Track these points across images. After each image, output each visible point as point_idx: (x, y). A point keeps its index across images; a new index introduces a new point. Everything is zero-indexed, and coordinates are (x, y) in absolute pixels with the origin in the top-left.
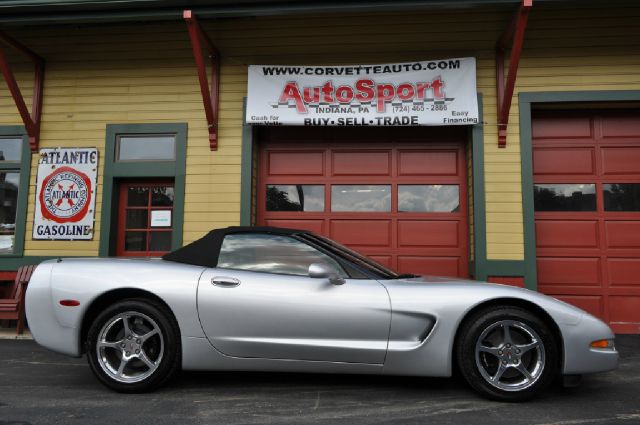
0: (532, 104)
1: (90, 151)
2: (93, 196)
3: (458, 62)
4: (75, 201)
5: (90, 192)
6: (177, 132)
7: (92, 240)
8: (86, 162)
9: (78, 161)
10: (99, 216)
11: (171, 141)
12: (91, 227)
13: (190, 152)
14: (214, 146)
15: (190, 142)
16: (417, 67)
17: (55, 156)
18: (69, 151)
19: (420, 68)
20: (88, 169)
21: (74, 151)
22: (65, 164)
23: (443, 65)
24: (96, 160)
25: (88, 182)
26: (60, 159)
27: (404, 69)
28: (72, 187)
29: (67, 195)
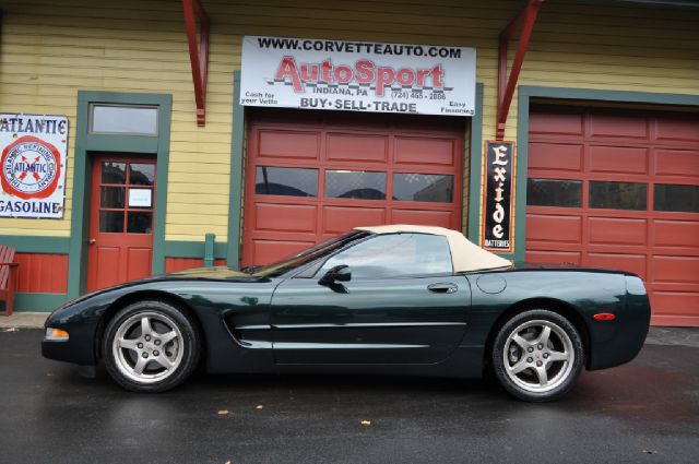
0: (531, 98)
1: (59, 119)
2: (63, 170)
3: (459, 51)
4: (42, 175)
5: (59, 166)
6: (160, 104)
7: (62, 219)
8: (54, 132)
9: (45, 130)
10: (70, 193)
11: (153, 113)
12: (61, 205)
13: (173, 127)
14: (201, 123)
15: (174, 117)
16: (418, 51)
17: (17, 123)
18: (33, 119)
19: (421, 53)
20: (57, 140)
21: (39, 118)
22: (29, 133)
23: (444, 53)
24: (66, 130)
25: (56, 154)
26: (23, 127)
27: (405, 50)
28: (37, 159)
29: (32, 168)
